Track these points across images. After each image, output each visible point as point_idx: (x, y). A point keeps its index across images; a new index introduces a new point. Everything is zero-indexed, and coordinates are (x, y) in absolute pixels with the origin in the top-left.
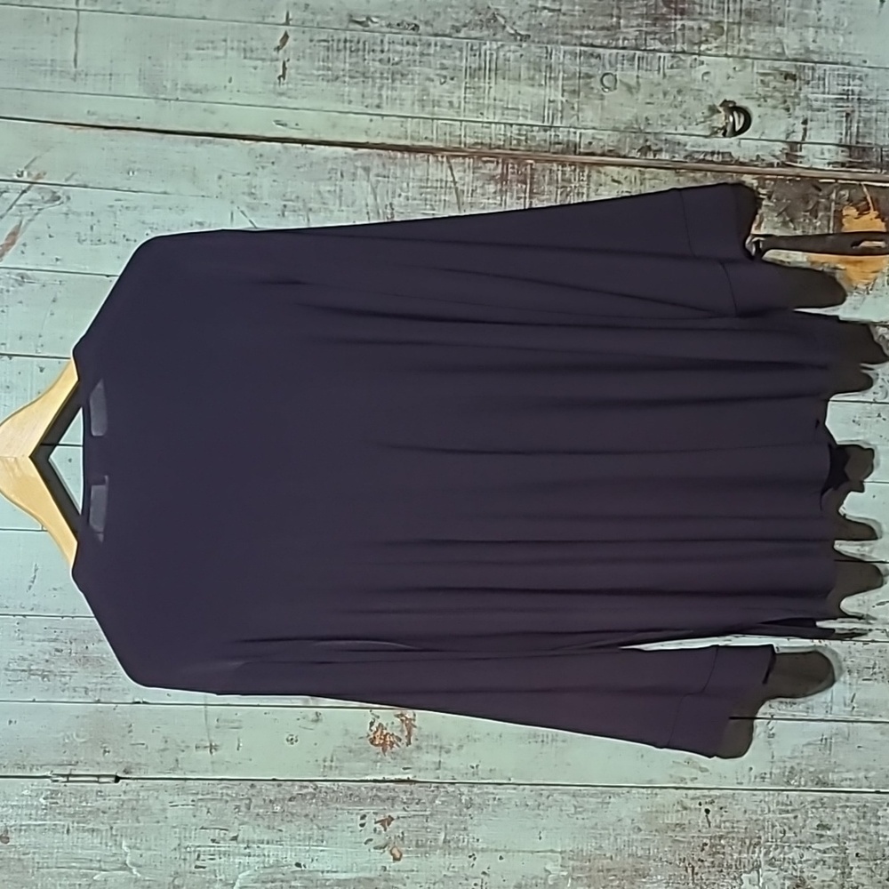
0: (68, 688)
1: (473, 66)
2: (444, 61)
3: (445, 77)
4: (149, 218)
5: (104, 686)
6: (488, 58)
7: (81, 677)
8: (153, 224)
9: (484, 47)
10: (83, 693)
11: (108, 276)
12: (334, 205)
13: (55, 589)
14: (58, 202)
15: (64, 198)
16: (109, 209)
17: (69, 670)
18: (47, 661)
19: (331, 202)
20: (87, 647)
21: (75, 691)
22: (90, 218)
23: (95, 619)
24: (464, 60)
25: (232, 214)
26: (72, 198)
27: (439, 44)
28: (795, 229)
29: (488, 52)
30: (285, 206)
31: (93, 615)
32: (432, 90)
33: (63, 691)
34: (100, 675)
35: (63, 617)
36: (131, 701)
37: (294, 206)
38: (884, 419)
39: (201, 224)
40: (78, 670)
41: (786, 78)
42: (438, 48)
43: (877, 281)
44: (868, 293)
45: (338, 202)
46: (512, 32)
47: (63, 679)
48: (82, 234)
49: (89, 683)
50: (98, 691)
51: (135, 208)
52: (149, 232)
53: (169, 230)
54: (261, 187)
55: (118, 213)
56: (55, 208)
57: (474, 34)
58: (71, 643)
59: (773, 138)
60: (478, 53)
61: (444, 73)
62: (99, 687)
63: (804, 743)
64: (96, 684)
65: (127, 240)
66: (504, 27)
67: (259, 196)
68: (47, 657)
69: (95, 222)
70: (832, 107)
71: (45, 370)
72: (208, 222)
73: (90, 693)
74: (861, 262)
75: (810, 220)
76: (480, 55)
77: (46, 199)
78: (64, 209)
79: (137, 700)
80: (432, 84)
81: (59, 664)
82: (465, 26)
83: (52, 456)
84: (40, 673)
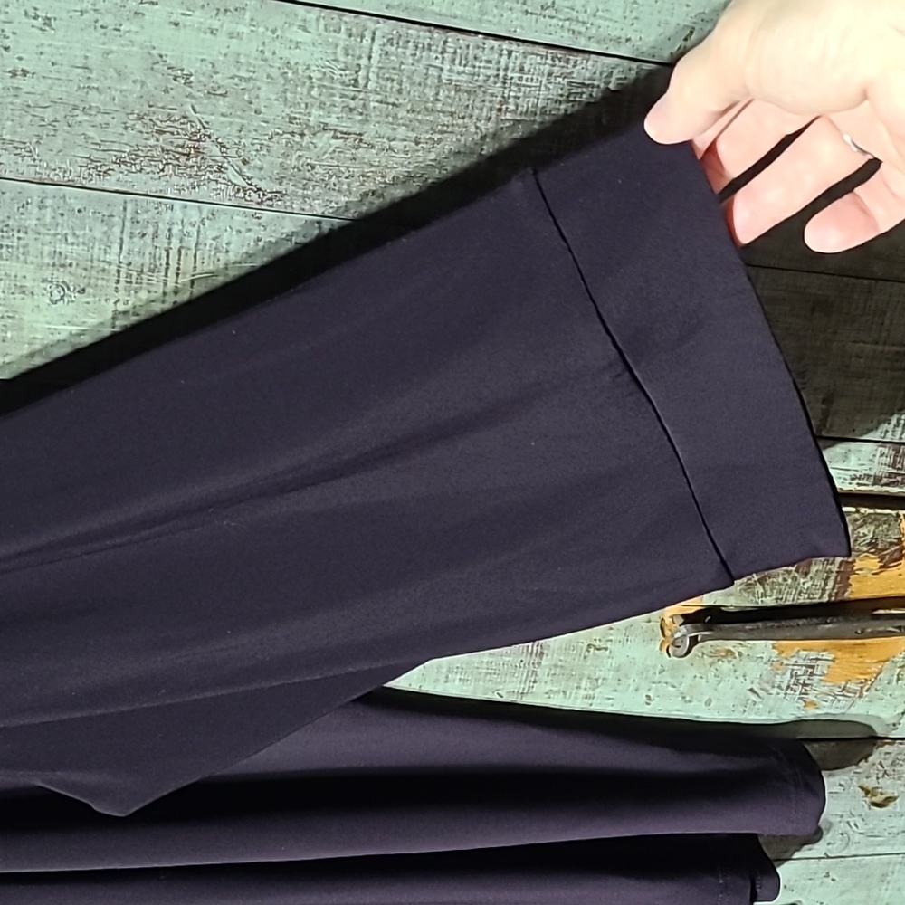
1: (137, 260)
2: (63, 248)
3: (64, 286)
6: (175, 244)
9: (167, 216)
24: (116, 248)
27: (49, 202)
28: (764, 595)
29: (176, 229)
32: (28, 317)
38: (833, 880)
42: (49, 213)
43: (881, 675)
44: (861, 696)
46: (243, 183)
57: (142, 182)
60: (150, 230)
61: (61, 276)
66: (221, 169)
74: (864, 644)
75: (795, 579)
76: (155, 236)
80: (28, 301)
82: (121, 162)
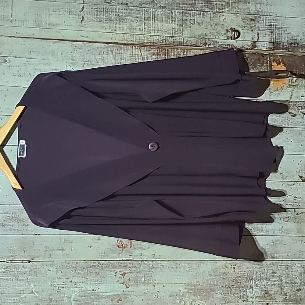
0: (12, 230)
1: (147, 17)
2: (137, 15)
3: (137, 20)
4: (37, 68)
5: (24, 229)
6: (152, 14)
7: (16, 226)
8: (39, 69)
9: (150, 11)
10: (17, 232)
11: (24, 87)
12: (101, 63)
13: (7, 195)
14: (6, 63)
15: (8, 61)
16: (24, 65)
17: (12, 223)
18: (4, 220)
19: (100, 62)
20: (18, 215)
21: (14, 231)
22: (17, 68)
23: (22, 206)
24: (144, 15)
25: (66, 66)
26: (11, 61)
27: (135, 9)
28: (256, 70)
29: (152, 12)
30: (84, 63)
31: (21, 204)
32: (133, 25)
33: (10, 231)
34: (23, 225)
35: (9, 205)
36: (34, 234)
37: (87, 63)
38: (288, 133)
39: (56, 69)
40: (15, 223)
41: (251, 20)
42: (135, 11)
43: (284, 87)
44: (281, 91)
45: (102, 62)
46: (160, 5)
47: (10, 227)
48: (15, 73)
49: (19, 228)
50: (22, 231)
51: (33, 64)
52: (38, 72)
53: (45, 72)
54: (76, 57)
55: (27, 66)
56: (6, 64)
57: (147, 6)
58: (13, 214)
59: (248, 40)
60: (148, 13)
61: (137, 19)
62: (23, 229)
63: (266, 244)
64: (22, 228)
65: (30, 75)
66: (157, 4)
67: (75, 60)
68: (4, 219)
69: (19, 69)
70: (267, 30)
71: (2, 120)
72: (58, 69)
73: (19, 231)
74: (278, 80)
75: (261, 67)
76: (149, 13)
77: (2, 61)
78: (9, 64)
79: (36, 234)
80: (133, 23)
81: (9, 221)
82: (144, 4)
83: (4, 149)
84: (2, 225)
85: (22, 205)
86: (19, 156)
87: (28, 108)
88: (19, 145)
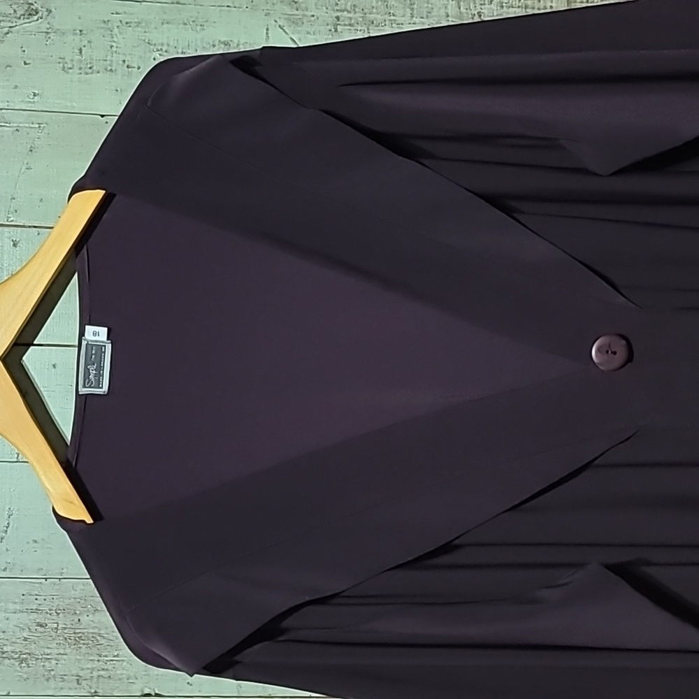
0: (54, 676)
4: (157, 36)
5: (102, 673)
7: (71, 661)
8: (162, 45)
10: (75, 684)
11: (103, 116)
12: (403, 16)
13: (35, 541)
14: (36, 18)
15: (43, 12)
16: (103, 25)
17: (56, 651)
18: (25, 639)
19: (399, 12)
20: (79, 620)
21: (63, 680)
22: (77, 38)
23: (90, 580)
25: (267, 29)
26: (53, 10)
30: (338, 18)
31: (89, 577)
33: (48, 680)
34: (97, 658)
35: (46, 579)
36: (139, 694)
37: (351, 18)
39: (226, 44)
40: (68, 651)
45: (409, 11)
47: (47, 664)
48: (67, 60)
49: (82, 669)
50: (95, 680)
51: (139, 23)
52: (157, 55)
53: (182, 53)
55: (116, 30)
56: (32, 25)
58: (58, 614)
62: (95, 674)
64: (93, 669)
65: (128, 67)
67: (303, 6)
68: (25, 634)
69: (86, 43)
71: (20, 244)
72: (236, 42)
73: (84, 683)
77: (19, 13)
78: (44, 27)
79: (147, 691)
81: (42, 643)
83: (24, 358)
84: (16, 656)
85: (92, 578)
86: (84, 386)
87: (117, 197)
88: (84, 343)
